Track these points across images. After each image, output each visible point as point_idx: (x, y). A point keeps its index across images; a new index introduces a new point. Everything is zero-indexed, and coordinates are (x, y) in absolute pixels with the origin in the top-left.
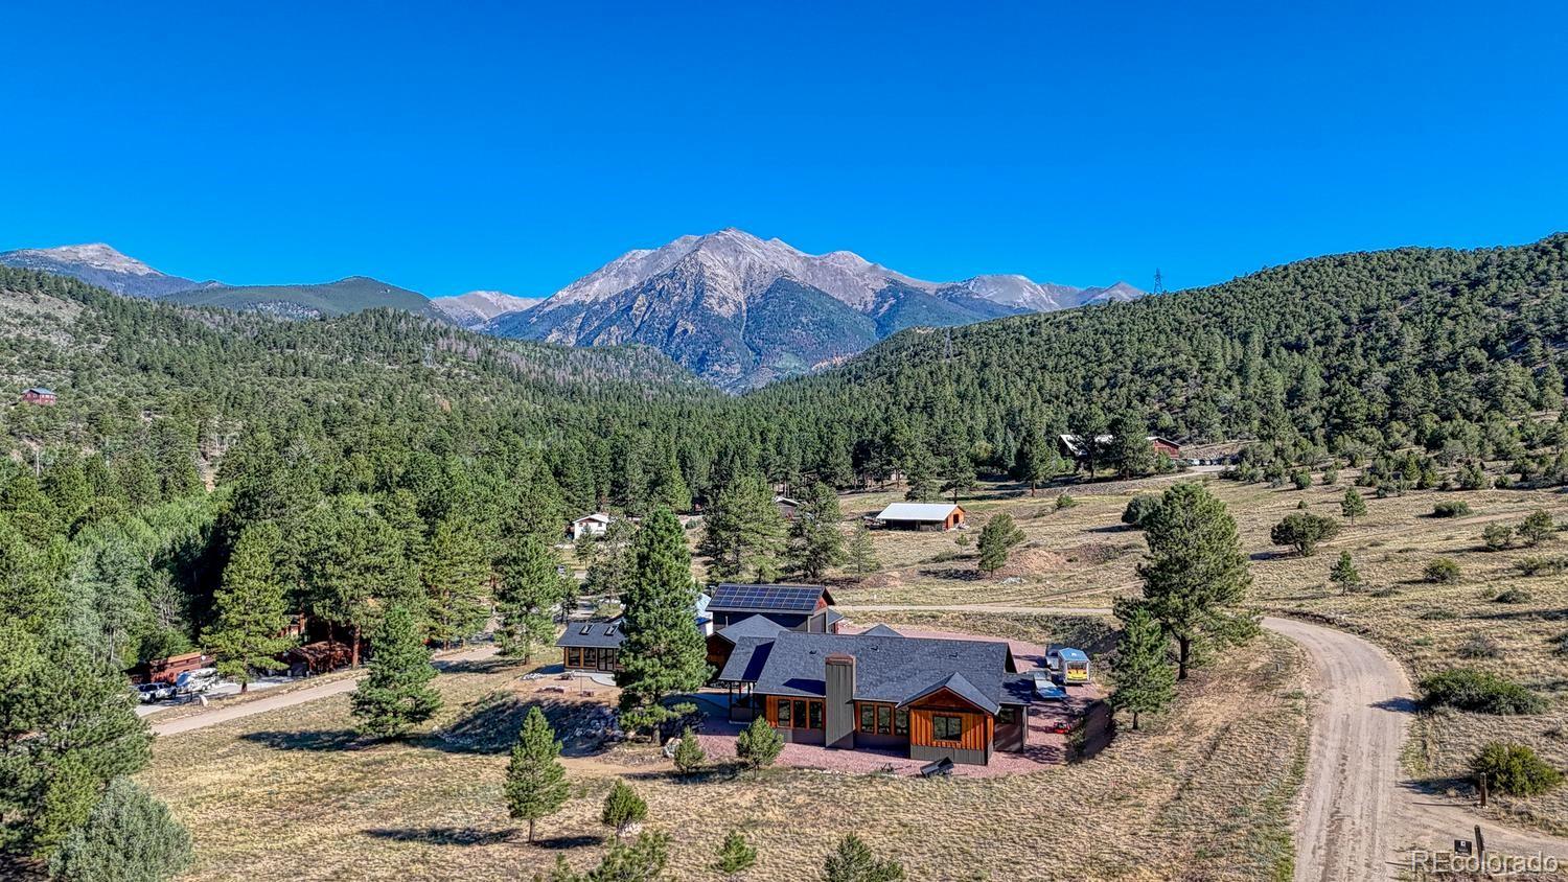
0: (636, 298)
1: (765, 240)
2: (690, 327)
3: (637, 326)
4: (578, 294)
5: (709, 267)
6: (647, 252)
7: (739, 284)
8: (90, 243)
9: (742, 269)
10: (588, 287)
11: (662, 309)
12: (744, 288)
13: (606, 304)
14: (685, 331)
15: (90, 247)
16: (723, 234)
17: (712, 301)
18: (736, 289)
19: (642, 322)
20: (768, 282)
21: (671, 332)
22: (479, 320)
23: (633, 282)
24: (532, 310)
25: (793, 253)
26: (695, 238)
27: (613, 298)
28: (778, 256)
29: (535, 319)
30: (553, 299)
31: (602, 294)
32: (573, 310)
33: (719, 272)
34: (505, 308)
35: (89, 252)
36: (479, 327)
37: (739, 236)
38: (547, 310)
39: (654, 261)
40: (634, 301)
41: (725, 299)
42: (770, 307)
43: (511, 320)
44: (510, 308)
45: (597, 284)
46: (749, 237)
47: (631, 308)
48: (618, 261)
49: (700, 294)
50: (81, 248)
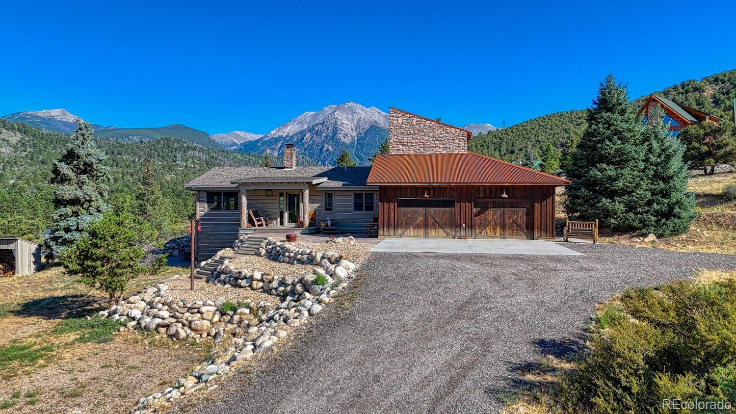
0: (306, 133)
1: (367, 107)
2: (330, 148)
3: (306, 147)
4: (280, 132)
5: (340, 120)
6: (313, 113)
7: (354, 128)
8: (56, 109)
9: (355, 121)
10: (285, 129)
11: (317, 139)
12: (356, 129)
13: (292, 137)
14: (328, 150)
15: (56, 110)
16: (347, 104)
17: (341, 135)
18: (352, 130)
19: (308, 145)
20: (367, 127)
21: (322, 149)
22: (236, 144)
23: (305, 127)
24: (259, 140)
25: (380, 113)
26: (335, 106)
27: (295, 134)
28: (374, 115)
29: (260, 144)
30: (269, 135)
31: (291, 132)
32: (277, 140)
33: (345, 122)
34: (248, 139)
35: (56, 113)
36: (235, 147)
37: (354, 105)
38: (265, 140)
39: (314, 117)
40: (305, 135)
41: (347, 135)
42: (368, 139)
43: (249, 144)
44: (250, 139)
45: (289, 128)
46: (359, 106)
47: (303, 139)
48: (299, 117)
49: (335, 132)
50: (52, 111)
